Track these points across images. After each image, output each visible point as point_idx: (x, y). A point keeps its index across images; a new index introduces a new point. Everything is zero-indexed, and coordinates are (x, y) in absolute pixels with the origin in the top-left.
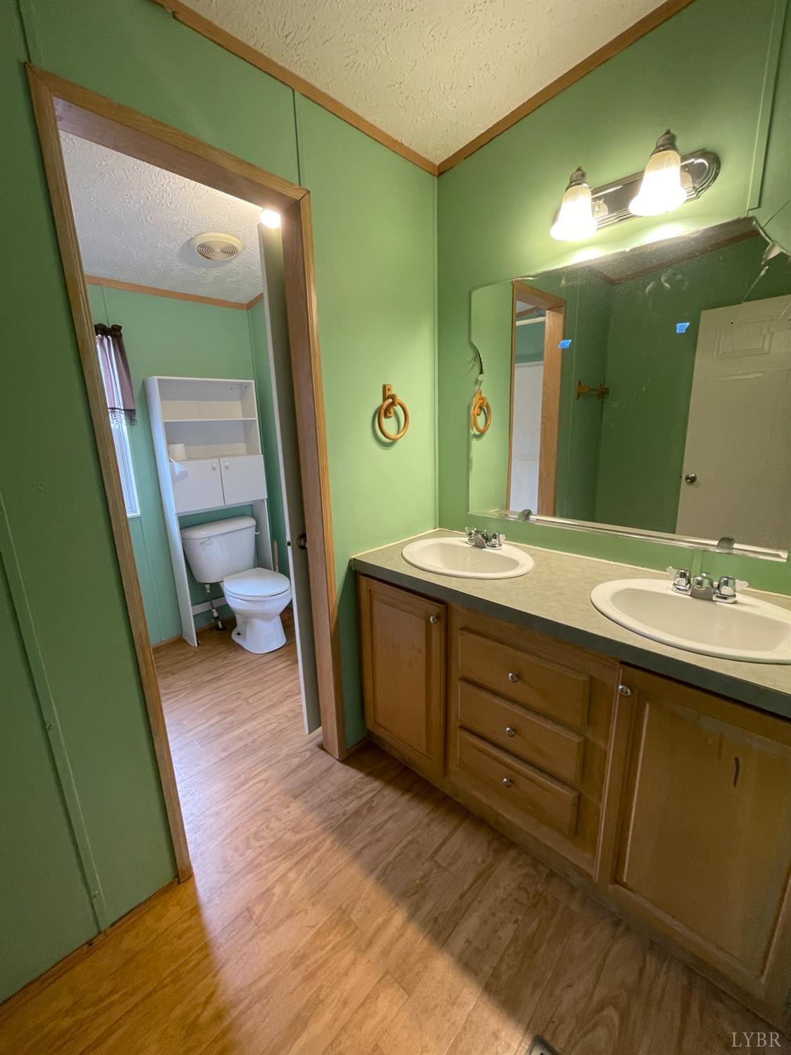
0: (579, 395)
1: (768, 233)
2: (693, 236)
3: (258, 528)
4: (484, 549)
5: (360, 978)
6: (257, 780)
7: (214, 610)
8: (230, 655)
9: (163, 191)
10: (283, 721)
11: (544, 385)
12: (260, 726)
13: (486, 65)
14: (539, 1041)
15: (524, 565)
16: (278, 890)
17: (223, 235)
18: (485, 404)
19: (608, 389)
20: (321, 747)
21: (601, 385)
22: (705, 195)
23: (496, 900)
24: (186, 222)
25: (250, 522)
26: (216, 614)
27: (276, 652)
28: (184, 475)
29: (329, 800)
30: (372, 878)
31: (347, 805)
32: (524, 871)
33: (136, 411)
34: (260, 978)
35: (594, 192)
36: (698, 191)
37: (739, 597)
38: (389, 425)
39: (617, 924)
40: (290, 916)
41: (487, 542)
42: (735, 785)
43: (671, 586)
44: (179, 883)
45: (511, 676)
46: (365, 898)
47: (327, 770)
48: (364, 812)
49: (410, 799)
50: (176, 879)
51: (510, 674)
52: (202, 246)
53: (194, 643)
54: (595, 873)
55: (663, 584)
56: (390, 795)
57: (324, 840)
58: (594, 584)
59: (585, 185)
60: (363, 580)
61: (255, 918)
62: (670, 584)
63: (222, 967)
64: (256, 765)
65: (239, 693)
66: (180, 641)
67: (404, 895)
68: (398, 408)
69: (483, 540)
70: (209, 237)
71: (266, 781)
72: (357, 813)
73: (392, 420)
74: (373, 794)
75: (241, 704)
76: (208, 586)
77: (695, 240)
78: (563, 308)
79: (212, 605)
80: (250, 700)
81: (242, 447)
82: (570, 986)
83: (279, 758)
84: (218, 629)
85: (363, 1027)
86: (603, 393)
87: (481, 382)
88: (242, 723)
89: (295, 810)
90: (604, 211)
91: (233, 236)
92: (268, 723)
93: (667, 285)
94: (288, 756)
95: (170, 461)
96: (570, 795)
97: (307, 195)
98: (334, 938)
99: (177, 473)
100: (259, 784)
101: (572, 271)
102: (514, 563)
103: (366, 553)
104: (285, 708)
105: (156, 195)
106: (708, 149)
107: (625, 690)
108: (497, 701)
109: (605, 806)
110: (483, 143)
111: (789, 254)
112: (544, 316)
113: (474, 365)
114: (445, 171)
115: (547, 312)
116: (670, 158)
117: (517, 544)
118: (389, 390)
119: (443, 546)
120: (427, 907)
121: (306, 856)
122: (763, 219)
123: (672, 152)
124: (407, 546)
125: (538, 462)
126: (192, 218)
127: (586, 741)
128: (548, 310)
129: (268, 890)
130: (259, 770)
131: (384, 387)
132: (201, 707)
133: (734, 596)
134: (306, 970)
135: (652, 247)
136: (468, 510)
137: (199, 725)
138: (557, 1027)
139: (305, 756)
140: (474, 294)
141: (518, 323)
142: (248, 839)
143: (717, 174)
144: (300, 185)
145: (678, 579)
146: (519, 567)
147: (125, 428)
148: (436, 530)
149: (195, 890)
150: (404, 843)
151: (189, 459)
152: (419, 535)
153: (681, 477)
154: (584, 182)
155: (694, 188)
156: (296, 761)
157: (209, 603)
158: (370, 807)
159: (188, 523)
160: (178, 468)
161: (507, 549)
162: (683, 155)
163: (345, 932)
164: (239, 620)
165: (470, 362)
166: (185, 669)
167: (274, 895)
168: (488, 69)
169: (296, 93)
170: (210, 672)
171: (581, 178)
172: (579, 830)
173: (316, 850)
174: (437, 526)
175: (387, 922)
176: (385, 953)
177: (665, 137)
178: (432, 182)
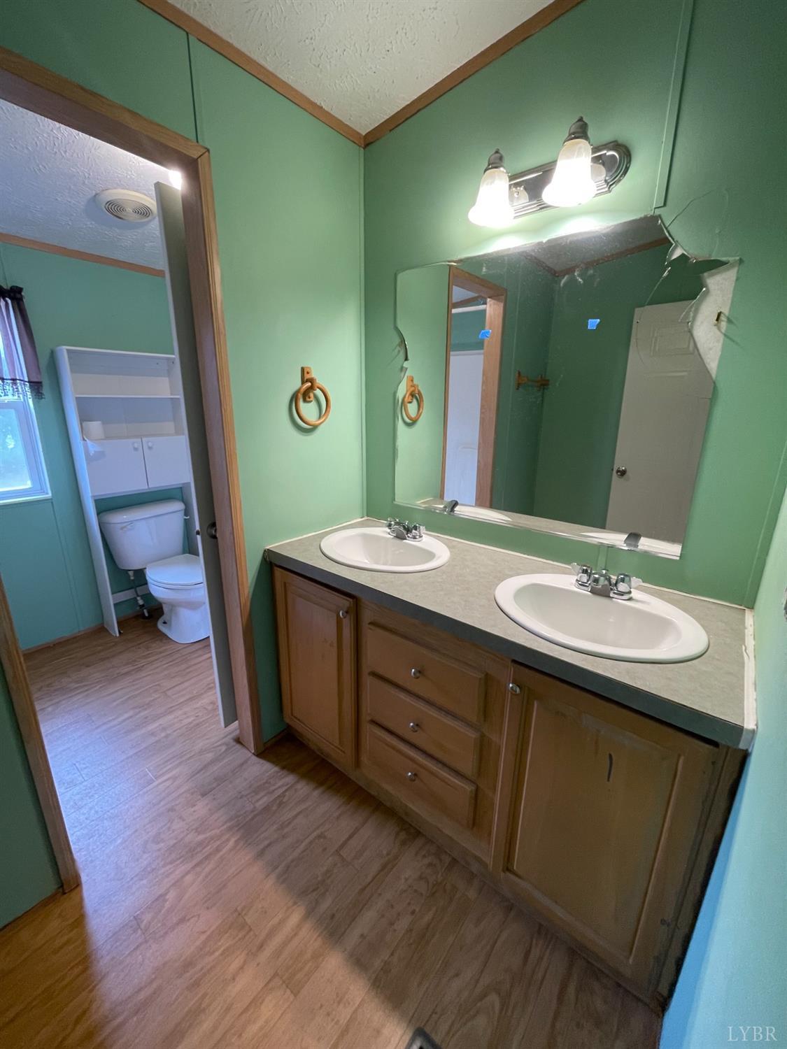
0: (519, 385)
1: (672, 234)
2: (604, 232)
3: (187, 512)
4: (405, 541)
5: (246, 983)
6: (165, 778)
7: (138, 598)
8: (155, 645)
9: (54, 137)
10: (200, 714)
11: (483, 375)
12: (176, 720)
13: (403, 29)
14: (420, 1033)
15: (439, 557)
16: (171, 896)
17: (134, 193)
18: (417, 392)
19: (548, 381)
20: (238, 741)
21: (541, 377)
22: (617, 189)
23: (396, 891)
24: (86, 174)
25: (178, 506)
26: (141, 602)
27: (202, 643)
28: (100, 455)
29: (239, 797)
30: (273, 877)
31: (258, 800)
32: (426, 861)
33: (43, 383)
34: (140, 990)
35: (511, 178)
36: (610, 184)
37: (635, 594)
38: (309, 410)
39: (510, 908)
40: (183, 920)
41: (407, 534)
42: (608, 780)
43: (574, 582)
44: (64, 893)
45: (414, 673)
46: (263, 899)
47: (242, 765)
48: (274, 808)
49: (324, 792)
50: (61, 890)
51: (413, 670)
52: (109, 203)
53: (115, 634)
54: (489, 861)
55: (566, 580)
56: (303, 788)
57: (228, 840)
58: (501, 578)
59: (502, 169)
60: (278, 572)
61: (142, 926)
62: (573, 579)
63: (100, 981)
64: (167, 762)
65: (159, 685)
66: (101, 630)
67: (304, 893)
68: (318, 392)
69: (404, 531)
70: (117, 194)
71: (174, 778)
72: (266, 809)
73: (313, 405)
74: (286, 788)
75: (159, 697)
76: (131, 573)
77: (606, 235)
78: (503, 297)
79: (136, 592)
80: (169, 693)
81: (170, 426)
82: (457, 975)
83: (193, 754)
84: (143, 616)
85: (243, 1035)
86: (543, 384)
87: (406, 369)
88: (158, 717)
89: (202, 808)
90: (523, 197)
91: (145, 195)
92: (185, 716)
93: (580, 280)
94: (201, 752)
95: (84, 439)
96: (469, 788)
97: (207, 153)
98: (225, 942)
99: (92, 453)
100: (167, 782)
101: (493, 259)
102: (430, 555)
103: (279, 544)
104: (205, 701)
105: (46, 141)
106: (620, 141)
107: (514, 689)
108: (402, 696)
109: (498, 799)
110: (408, 116)
111: (690, 256)
112: (485, 303)
113: (399, 351)
114: (372, 143)
115: (489, 300)
116: (580, 148)
117: (439, 535)
118: (308, 373)
119: (365, 536)
120: (325, 905)
121: (207, 858)
122: (667, 217)
123: (582, 142)
124: (327, 537)
125: (477, 451)
126: (93, 171)
127: (483, 736)
128: (489, 297)
129: (161, 896)
130: (168, 768)
131: (303, 369)
132: (114, 701)
133: (630, 592)
134: (191, 979)
135: (567, 239)
136: (394, 500)
137: (110, 721)
138: (439, 1018)
139: (220, 750)
140: (400, 277)
141: (454, 311)
142: (146, 842)
143: (627, 169)
144: (197, 142)
145: (580, 575)
146: (435, 559)
147: (31, 401)
148: (363, 519)
149: (81, 899)
150: (311, 838)
151: (107, 438)
152: (344, 524)
153: (613, 470)
154: (502, 166)
155: (606, 181)
156: (210, 756)
157: (133, 590)
158: (280, 802)
159: (107, 506)
160: (93, 448)
161: (428, 541)
162: (595, 145)
163: (237, 935)
164: (165, 609)
165: (395, 348)
166: (102, 660)
167: (166, 901)
168: (406, 34)
169: (191, 37)
170: (127, 664)
171: (498, 161)
172: (476, 820)
173: (218, 850)
174: (365, 514)
175: (282, 922)
176: (278, 953)
177: (578, 123)
178: (357, 153)
